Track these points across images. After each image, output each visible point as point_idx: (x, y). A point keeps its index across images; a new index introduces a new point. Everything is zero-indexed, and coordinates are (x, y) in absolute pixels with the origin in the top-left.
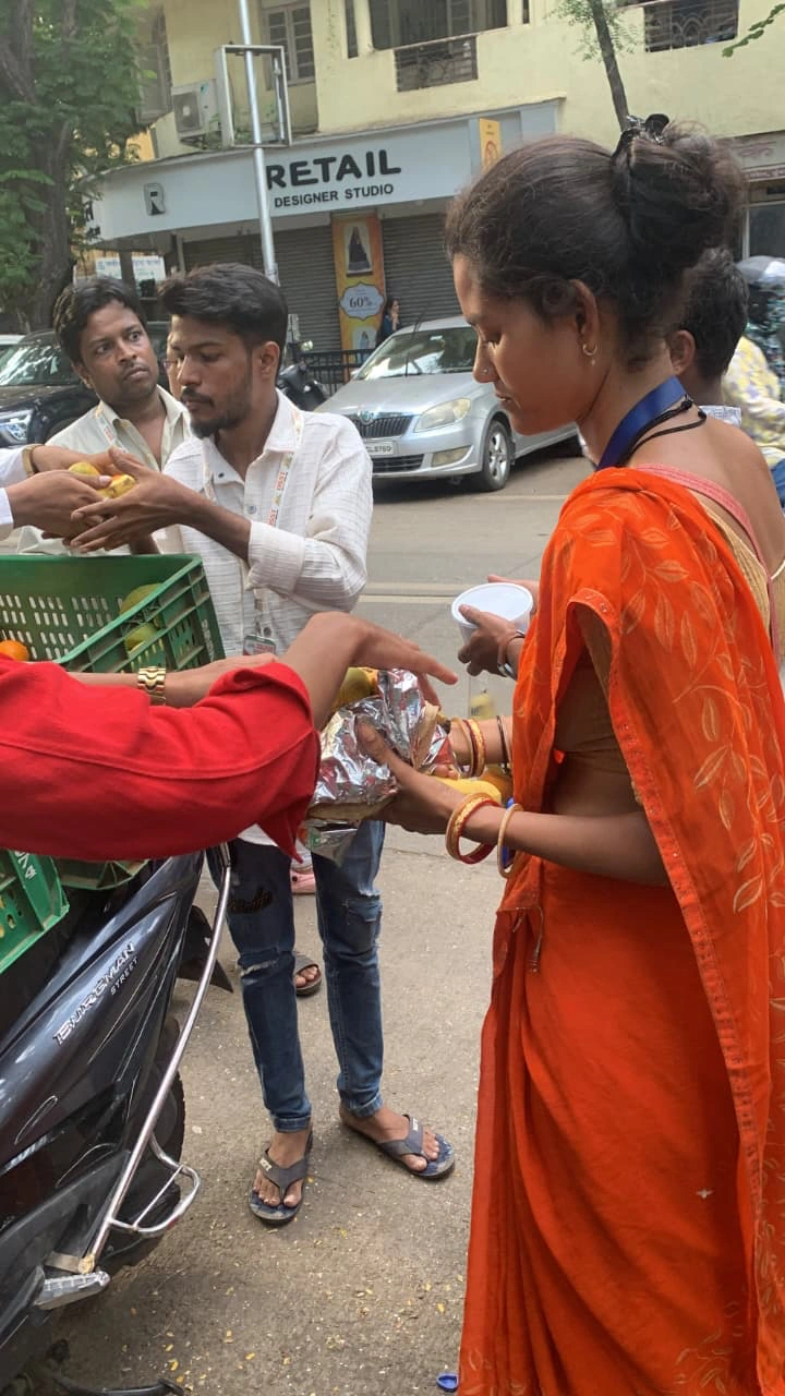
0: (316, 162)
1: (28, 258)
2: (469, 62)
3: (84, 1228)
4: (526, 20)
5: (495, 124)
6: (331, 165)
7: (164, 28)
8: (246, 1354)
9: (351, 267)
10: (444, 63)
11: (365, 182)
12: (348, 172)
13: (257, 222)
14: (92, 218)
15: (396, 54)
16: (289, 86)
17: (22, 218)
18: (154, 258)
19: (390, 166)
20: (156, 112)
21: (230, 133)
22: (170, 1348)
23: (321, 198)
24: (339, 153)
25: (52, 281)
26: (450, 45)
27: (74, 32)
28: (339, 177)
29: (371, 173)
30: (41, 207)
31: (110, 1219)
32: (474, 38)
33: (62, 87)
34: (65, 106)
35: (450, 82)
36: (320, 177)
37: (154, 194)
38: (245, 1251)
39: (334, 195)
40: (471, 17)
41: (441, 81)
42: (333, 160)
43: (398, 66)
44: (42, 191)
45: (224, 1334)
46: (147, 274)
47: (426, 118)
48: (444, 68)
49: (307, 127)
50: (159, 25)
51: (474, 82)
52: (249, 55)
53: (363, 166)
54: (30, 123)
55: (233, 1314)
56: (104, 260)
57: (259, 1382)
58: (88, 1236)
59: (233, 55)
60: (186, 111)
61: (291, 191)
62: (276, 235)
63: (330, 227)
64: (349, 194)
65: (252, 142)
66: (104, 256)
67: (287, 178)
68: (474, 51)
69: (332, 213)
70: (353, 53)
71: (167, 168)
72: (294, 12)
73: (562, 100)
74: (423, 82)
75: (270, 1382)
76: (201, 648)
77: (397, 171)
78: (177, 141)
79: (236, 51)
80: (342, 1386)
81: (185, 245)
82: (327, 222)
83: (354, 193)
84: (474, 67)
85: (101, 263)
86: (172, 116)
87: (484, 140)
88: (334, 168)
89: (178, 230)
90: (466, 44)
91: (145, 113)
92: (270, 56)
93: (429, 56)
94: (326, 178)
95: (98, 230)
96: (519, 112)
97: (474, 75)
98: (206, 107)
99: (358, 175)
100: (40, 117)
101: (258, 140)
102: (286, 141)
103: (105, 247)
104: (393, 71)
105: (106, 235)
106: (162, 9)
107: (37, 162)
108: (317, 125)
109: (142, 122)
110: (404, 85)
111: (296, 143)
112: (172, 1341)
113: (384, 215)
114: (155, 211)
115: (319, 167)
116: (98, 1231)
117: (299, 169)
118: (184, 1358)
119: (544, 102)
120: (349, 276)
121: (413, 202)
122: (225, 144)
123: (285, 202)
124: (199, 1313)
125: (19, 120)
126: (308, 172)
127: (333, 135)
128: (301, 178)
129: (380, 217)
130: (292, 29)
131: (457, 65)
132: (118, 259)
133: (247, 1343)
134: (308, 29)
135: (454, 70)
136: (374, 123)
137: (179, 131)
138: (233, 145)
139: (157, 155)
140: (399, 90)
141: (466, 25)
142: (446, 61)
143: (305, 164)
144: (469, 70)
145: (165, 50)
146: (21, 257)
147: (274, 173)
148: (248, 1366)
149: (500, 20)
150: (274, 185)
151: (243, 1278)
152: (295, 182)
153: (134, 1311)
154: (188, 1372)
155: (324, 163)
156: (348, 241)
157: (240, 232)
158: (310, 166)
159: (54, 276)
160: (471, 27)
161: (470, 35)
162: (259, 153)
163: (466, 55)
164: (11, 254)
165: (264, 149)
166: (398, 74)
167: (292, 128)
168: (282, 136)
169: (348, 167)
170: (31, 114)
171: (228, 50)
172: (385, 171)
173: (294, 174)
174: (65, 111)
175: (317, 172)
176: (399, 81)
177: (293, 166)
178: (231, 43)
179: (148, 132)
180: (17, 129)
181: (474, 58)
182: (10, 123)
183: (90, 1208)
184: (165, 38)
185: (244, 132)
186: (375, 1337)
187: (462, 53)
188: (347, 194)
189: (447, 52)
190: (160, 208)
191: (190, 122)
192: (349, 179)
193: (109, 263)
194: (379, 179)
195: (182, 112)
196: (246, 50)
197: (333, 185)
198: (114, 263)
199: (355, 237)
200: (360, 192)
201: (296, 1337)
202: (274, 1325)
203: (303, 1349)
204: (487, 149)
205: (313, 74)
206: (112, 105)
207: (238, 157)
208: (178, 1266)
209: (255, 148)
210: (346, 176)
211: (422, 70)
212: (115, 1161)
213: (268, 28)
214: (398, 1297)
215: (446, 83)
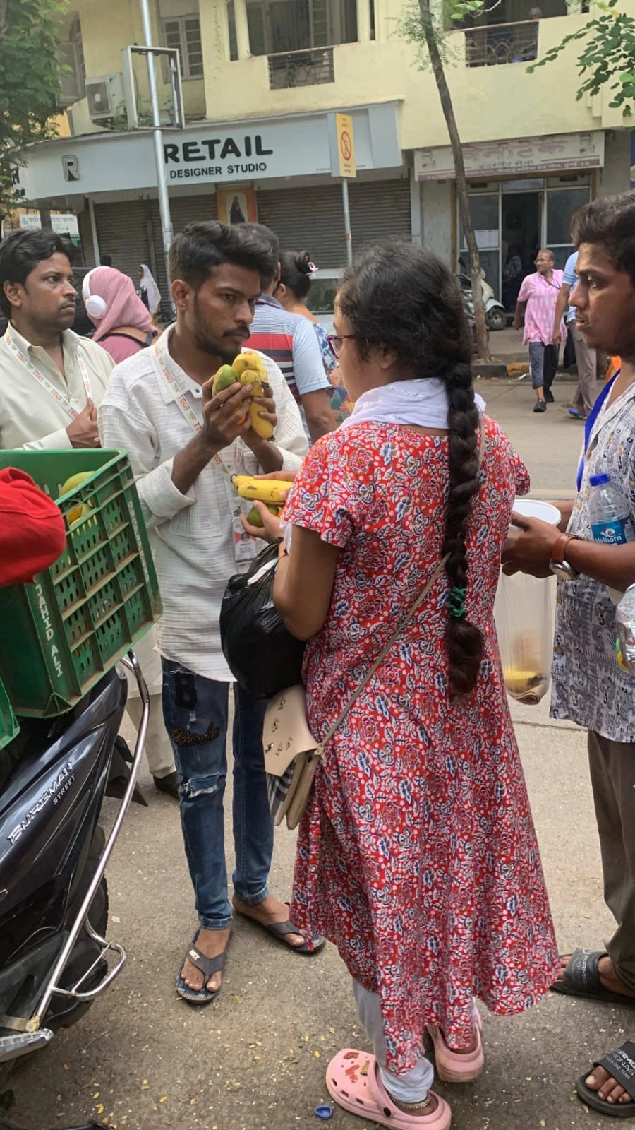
0: (204, 143)
2: (327, 69)
3: (31, 995)
4: (373, 37)
5: (349, 118)
6: (216, 146)
7: (79, 30)
8: (159, 1098)
10: (308, 68)
11: (244, 160)
12: (230, 152)
13: (156, 190)
14: (18, 182)
15: (269, 59)
16: (182, 81)
18: (69, 216)
19: (264, 148)
20: (75, 97)
21: (134, 118)
22: (96, 1095)
23: (208, 171)
24: (223, 136)
26: (313, 55)
27: (5, 30)
28: (223, 156)
29: (248, 153)
31: (52, 987)
32: (332, 49)
35: (313, 84)
36: (207, 155)
37: (70, 164)
38: (158, 1015)
39: (219, 170)
40: (329, 33)
41: (305, 83)
42: (218, 142)
43: (270, 70)
45: (141, 1083)
46: (63, 229)
47: (292, 111)
48: (308, 73)
49: (198, 115)
50: (75, 27)
51: (330, 85)
52: (150, 54)
53: (242, 148)
55: (147, 1066)
56: (27, 217)
57: (171, 1118)
58: (33, 1002)
59: (137, 54)
60: (98, 98)
61: (183, 165)
62: (171, 200)
63: (215, 195)
64: (230, 170)
65: (152, 125)
66: (27, 213)
67: (180, 155)
68: (331, 59)
69: (217, 185)
70: (234, 56)
71: (84, 143)
72: (187, 22)
73: (401, 101)
74: (290, 83)
75: (180, 1119)
76: (127, 524)
77: (270, 152)
78: (90, 122)
79: (140, 51)
80: (238, 1119)
81: (96, 206)
82: (213, 191)
83: (235, 169)
84: (332, 72)
85: (24, 219)
86: (85, 101)
87: (340, 130)
88: (218, 149)
89: (89, 193)
90: (325, 54)
91: (63, 97)
92: (167, 56)
93: (297, 63)
94: (212, 156)
95: (23, 192)
96: (367, 110)
97: (331, 78)
98: (114, 95)
99: (238, 154)
101: (157, 123)
102: (180, 125)
103: (28, 206)
104: (267, 73)
105: (30, 196)
106: (77, 15)
108: (205, 113)
109: (61, 105)
110: (275, 84)
111: (189, 127)
112: (98, 1089)
113: (259, 188)
114: (71, 178)
115: (207, 147)
116: (42, 997)
117: (190, 148)
118: (109, 1102)
119: (388, 102)
121: (282, 178)
122: (130, 124)
123: (178, 174)
124: (119, 1066)
126: (198, 151)
127: (219, 122)
128: (191, 155)
129: (256, 189)
130: (185, 34)
131: (318, 70)
132: (38, 216)
133: (160, 1088)
134: (198, 36)
135: (315, 74)
136: (252, 114)
137: (91, 113)
138: (137, 127)
139: (72, 131)
140: (272, 88)
141: (326, 39)
142: (310, 67)
143: (195, 144)
144: (328, 75)
145: (80, 47)
147: (170, 150)
148: (162, 1107)
149: (352, 36)
150: (169, 159)
151: (156, 1036)
152: (187, 159)
153: (66, 1067)
154: (112, 1114)
155: (211, 144)
156: (229, 208)
157: (141, 197)
158: (199, 146)
160: (329, 41)
161: (328, 47)
162: (158, 133)
163: (325, 63)
165: (162, 130)
166: (271, 76)
167: (185, 115)
168: (177, 121)
169: (230, 148)
171: (133, 50)
172: (260, 152)
173: (186, 152)
175: (204, 151)
176: (271, 81)
177: (185, 146)
178: (136, 44)
179: (65, 113)
181: (331, 65)
183: (36, 978)
184: (80, 38)
185: (146, 117)
186: (264, 1080)
187: (321, 61)
188: (229, 170)
189: (310, 59)
190: (76, 176)
191: (102, 107)
192: (231, 158)
193: (31, 219)
194: (255, 159)
195: (94, 98)
196: (147, 51)
197: (218, 162)
198: (35, 219)
199: (235, 204)
200: (240, 168)
201: (200, 1082)
202: (182, 1073)
203: (206, 1091)
204: (342, 137)
205: (202, 73)
206: (36, 90)
207: (139, 136)
208: (103, 1030)
209: (155, 130)
210: (228, 155)
211: (289, 73)
212: (56, 939)
213: (165, 34)
214: (282, 1047)
215: (309, 84)
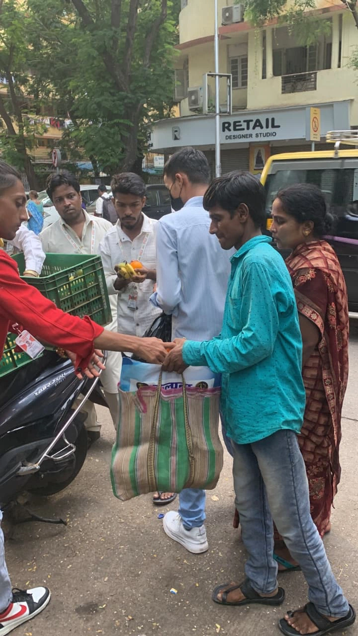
0: (244, 121)
1: (120, 155)
2: (313, 83)
4: (339, 66)
5: (318, 110)
6: (251, 123)
7: (188, 64)
9: (256, 166)
10: (302, 82)
11: (265, 131)
12: (258, 126)
13: (214, 145)
14: (150, 140)
15: (282, 78)
16: (233, 89)
17: (119, 139)
19: (275, 125)
20: (183, 97)
21: (206, 109)
23: (245, 136)
24: (254, 118)
25: (129, 165)
26: (307, 75)
27: (148, 66)
28: (254, 128)
29: (267, 127)
30: (127, 134)
31: (45, 455)
32: (316, 73)
33: (141, 87)
34: (141, 95)
35: (305, 91)
36: (246, 128)
37: (176, 131)
39: (251, 136)
40: (317, 64)
41: (300, 90)
42: (252, 121)
43: (283, 83)
44: (128, 128)
47: (293, 105)
48: (303, 85)
49: (241, 106)
50: (186, 62)
51: (315, 91)
52: (217, 77)
53: (264, 124)
54: (126, 101)
56: (158, 157)
59: (210, 77)
60: (193, 98)
61: (233, 133)
62: (222, 151)
63: (249, 148)
64: (257, 135)
65: (215, 112)
66: (158, 155)
67: (232, 128)
68: (316, 78)
69: (250, 143)
70: (264, 77)
71: (185, 121)
72: (242, 59)
73: (352, 100)
74: (294, 90)
77: (279, 127)
78: (189, 110)
79: (212, 75)
82: (247, 146)
83: (259, 135)
84: (315, 85)
85: (156, 158)
86: (187, 99)
87: (312, 116)
88: (252, 124)
90: (313, 75)
91: (178, 98)
92: (226, 78)
93: (297, 80)
94: (248, 128)
95: (152, 145)
96: (333, 105)
97: (315, 88)
98: (201, 96)
99: (262, 127)
100: (130, 99)
101: (218, 112)
102: (229, 113)
103: (158, 152)
104: (281, 85)
105: (154, 147)
106: (188, 56)
107: (127, 116)
108: (246, 106)
109: (175, 102)
110: (284, 90)
111: (235, 113)
113: (272, 145)
114: (176, 138)
115: (246, 123)
117: (237, 124)
119: (344, 101)
120: (255, 170)
121: (285, 140)
122: (204, 112)
123: (230, 137)
125: (122, 99)
126: (241, 125)
127: (253, 110)
128: (237, 128)
129: (270, 146)
130: (241, 66)
131: (308, 84)
132: (163, 157)
134: (246, 66)
135: (306, 86)
136: (270, 107)
137: (190, 105)
138: (207, 113)
139: (181, 114)
140: (283, 93)
141: (314, 67)
142: (303, 82)
143: (240, 122)
144: (313, 86)
145: (188, 72)
146: (117, 154)
147: (226, 125)
149: (328, 66)
150: (226, 130)
152: (235, 129)
155: (248, 122)
156: (255, 155)
157: (211, 149)
158: (242, 123)
159: (130, 163)
160: (316, 68)
161: (314, 72)
162: (218, 117)
163: (312, 80)
164: (113, 153)
165: (220, 116)
166: (283, 86)
167: (233, 107)
169: (258, 124)
170: (127, 97)
171: (208, 75)
172: (273, 126)
173: (235, 126)
174: (141, 97)
175: (244, 125)
176: (282, 90)
177: (235, 123)
178: (210, 72)
179: (178, 105)
180: (121, 103)
181: (315, 81)
182: (118, 100)
183: (39, 450)
184: (188, 68)
185: (212, 106)
187: (310, 79)
189: (305, 78)
190: (178, 137)
191: (195, 102)
192: (258, 129)
193: (160, 159)
194: (270, 130)
195: (191, 98)
196: (216, 75)
197: (251, 131)
198: (162, 159)
199: (259, 153)
200: (262, 135)
204: (313, 120)
205: (247, 85)
206: (160, 95)
207: (209, 118)
209: (216, 115)
210: (257, 128)
211: (293, 86)
213: (231, 65)
215: (303, 91)
